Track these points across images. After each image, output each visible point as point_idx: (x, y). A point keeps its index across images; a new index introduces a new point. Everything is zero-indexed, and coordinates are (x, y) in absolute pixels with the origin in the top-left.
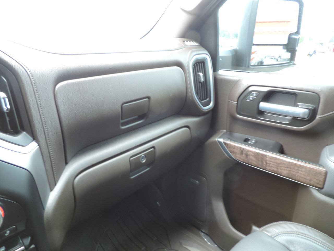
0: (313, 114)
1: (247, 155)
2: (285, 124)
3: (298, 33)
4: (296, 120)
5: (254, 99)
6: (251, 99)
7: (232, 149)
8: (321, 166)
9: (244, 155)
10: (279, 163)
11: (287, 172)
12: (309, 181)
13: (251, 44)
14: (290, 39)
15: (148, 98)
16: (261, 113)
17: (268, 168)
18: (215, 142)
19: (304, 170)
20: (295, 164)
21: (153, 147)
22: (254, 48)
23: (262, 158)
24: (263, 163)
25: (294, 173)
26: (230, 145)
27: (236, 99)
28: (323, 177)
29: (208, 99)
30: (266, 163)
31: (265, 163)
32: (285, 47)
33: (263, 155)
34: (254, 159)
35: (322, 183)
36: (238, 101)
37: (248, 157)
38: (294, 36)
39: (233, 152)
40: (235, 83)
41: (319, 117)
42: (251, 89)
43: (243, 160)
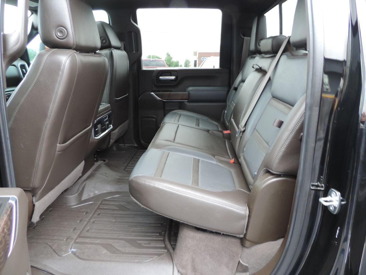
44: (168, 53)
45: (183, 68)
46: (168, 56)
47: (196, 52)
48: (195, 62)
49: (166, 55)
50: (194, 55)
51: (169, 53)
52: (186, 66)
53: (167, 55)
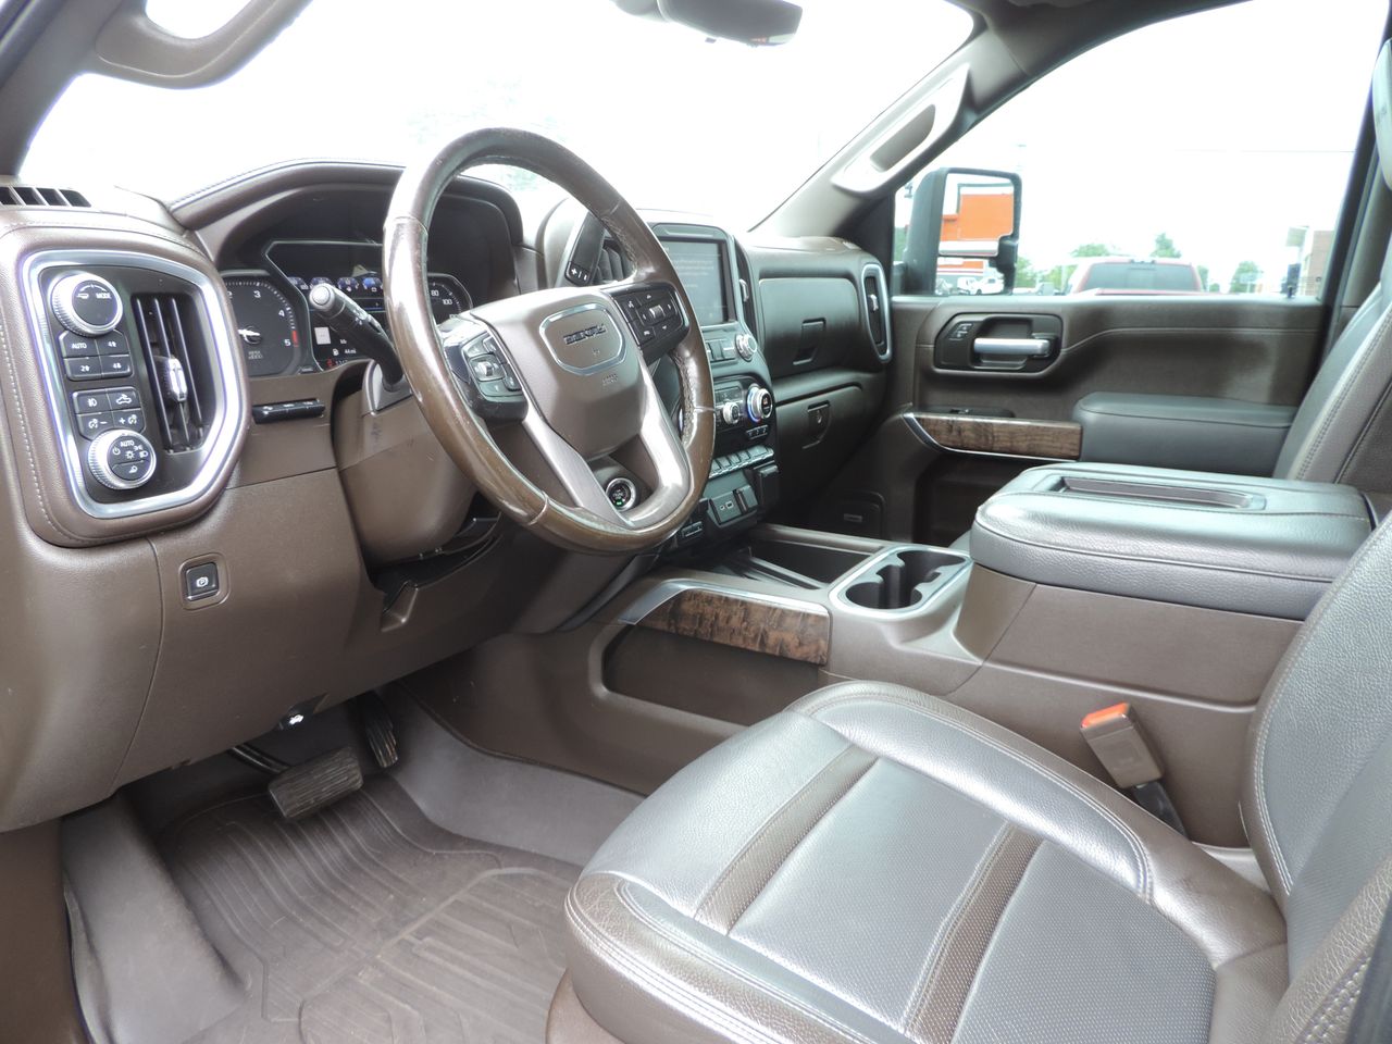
0: (1055, 345)
1: (960, 432)
2: (1015, 371)
3: (1015, 236)
4: (1032, 359)
5: (963, 336)
6: (959, 336)
7: (931, 427)
8: (1075, 421)
9: (954, 433)
10: (1013, 433)
11: (1027, 443)
12: (1059, 451)
13: (935, 254)
14: (1002, 247)
15: (823, 320)
16: (977, 357)
17: (997, 446)
18: (900, 420)
19: (1050, 433)
20: (1038, 427)
21: (826, 402)
22: (941, 261)
23: (985, 430)
24: (987, 439)
25: (1036, 442)
26: (929, 420)
27: (932, 340)
28: (1078, 436)
29: (883, 343)
30: (993, 437)
31: (990, 438)
32: (993, 262)
33: (986, 424)
34: (972, 435)
35: (1077, 448)
36: (935, 344)
37: (963, 434)
38: (1009, 242)
39: (935, 431)
40: (928, 314)
41: (1063, 351)
42: (958, 320)
43: (953, 442)
44: (1163, 236)
45: (1224, 296)
46: (1161, 249)
47: (1304, 232)
48: (1294, 272)
49: (1155, 243)
50: (1291, 243)
51: (1167, 237)
52: (1238, 288)
53: (1158, 241)
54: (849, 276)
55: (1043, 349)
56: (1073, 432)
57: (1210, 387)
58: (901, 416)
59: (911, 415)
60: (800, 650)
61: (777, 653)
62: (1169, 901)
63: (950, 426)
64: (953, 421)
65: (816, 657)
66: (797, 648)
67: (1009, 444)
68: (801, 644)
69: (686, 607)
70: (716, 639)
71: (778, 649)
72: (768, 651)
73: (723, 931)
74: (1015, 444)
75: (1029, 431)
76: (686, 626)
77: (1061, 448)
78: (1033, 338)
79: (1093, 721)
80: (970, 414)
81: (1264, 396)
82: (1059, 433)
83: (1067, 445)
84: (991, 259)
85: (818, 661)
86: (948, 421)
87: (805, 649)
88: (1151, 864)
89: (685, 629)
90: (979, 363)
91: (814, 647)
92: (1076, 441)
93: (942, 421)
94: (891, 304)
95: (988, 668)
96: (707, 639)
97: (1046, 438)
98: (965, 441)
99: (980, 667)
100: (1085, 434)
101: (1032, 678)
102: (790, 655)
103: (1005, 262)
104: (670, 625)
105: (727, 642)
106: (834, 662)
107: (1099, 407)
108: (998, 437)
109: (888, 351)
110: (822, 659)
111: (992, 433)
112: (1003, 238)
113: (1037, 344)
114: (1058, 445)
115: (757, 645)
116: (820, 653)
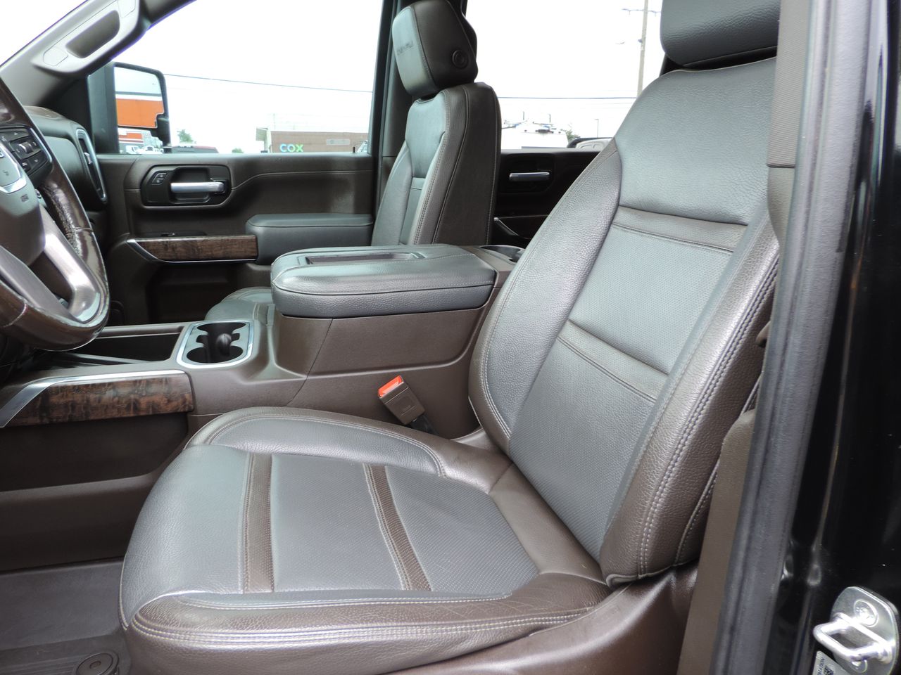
0: (227, 185)
1: (173, 249)
3: (166, 115)
4: (213, 195)
5: (161, 181)
6: (156, 183)
7: (151, 248)
8: (250, 234)
9: (170, 250)
10: (212, 245)
11: (222, 251)
14: (158, 122)
16: (174, 195)
17: (202, 255)
18: (126, 244)
19: (236, 243)
20: (228, 240)
23: (192, 245)
24: (194, 252)
26: (148, 242)
27: (138, 186)
28: (255, 243)
29: (100, 188)
30: (199, 250)
31: (196, 251)
32: (155, 132)
33: (191, 241)
34: (183, 250)
35: (255, 250)
36: (141, 188)
37: (176, 250)
38: (162, 119)
39: (154, 250)
40: (130, 167)
41: (233, 189)
43: (170, 256)
47: (266, 132)
49: (178, 138)
54: (68, 137)
55: (220, 188)
56: (251, 240)
57: (322, 207)
58: (125, 242)
59: (133, 241)
60: (169, 405)
61: (151, 413)
62: (453, 472)
63: (166, 245)
64: (167, 242)
65: (184, 407)
66: (166, 404)
67: (210, 253)
68: (169, 401)
69: (54, 399)
70: (92, 418)
71: (151, 409)
72: (142, 414)
73: (269, 591)
74: (214, 253)
75: (223, 243)
76: (57, 415)
77: (245, 252)
78: (212, 181)
79: (385, 391)
80: (177, 236)
81: (351, 210)
82: (242, 242)
83: (249, 250)
84: (152, 130)
85: (187, 409)
86: (163, 242)
87: (174, 404)
88: (440, 459)
89: (58, 418)
90: (176, 201)
91: (180, 400)
92: (254, 246)
93: (159, 243)
94: (99, 160)
95: (311, 380)
96: (84, 419)
97: (235, 246)
98: (179, 255)
99: (305, 381)
100: (259, 241)
101: (340, 378)
102: (162, 412)
103: (161, 131)
104: (41, 418)
105: (103, 417)
106: (199, 405)
107: (264, 223)
108: (201, 249)
109: (104, 195)
110: (190, 407)
111: (197, 247)
112: (159, 116)
113: (214, 185)
114: (243, 250)
115: (132, 411)
116: (187, 403)
